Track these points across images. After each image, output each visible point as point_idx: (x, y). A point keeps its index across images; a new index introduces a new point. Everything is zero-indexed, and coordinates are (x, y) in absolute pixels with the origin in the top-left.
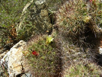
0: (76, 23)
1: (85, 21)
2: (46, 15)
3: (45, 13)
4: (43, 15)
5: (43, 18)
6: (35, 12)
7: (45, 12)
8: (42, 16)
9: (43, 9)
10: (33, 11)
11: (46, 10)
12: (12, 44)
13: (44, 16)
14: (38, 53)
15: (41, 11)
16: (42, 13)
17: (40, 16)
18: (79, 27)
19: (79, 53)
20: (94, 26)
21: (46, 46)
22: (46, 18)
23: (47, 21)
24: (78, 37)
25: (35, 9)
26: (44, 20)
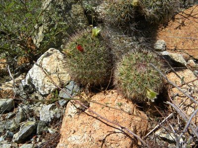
0: (124, 8)
1: (133, 4)
2: (81, 13)
3: (79, 10)
4: (76, 13)
5: (76, 18)
6: (63, 9)
7: (78, 7)
8: (74, 15)
9: (75, 3)
10: (60, 7)
11: (79, 4)
12: (28, 64)
13: (78, 14)
14: (84, 48)
15: (73, 6)
16: (73, 9)
17: (72, 15)
18: (127, 12)
19: (132, 43)
20: (144, 9)
21: (92, 39)
22: (80, 18)
23: (83, 21)
24: (128, 23)
25: (62, 4)
26: (79, 22)
